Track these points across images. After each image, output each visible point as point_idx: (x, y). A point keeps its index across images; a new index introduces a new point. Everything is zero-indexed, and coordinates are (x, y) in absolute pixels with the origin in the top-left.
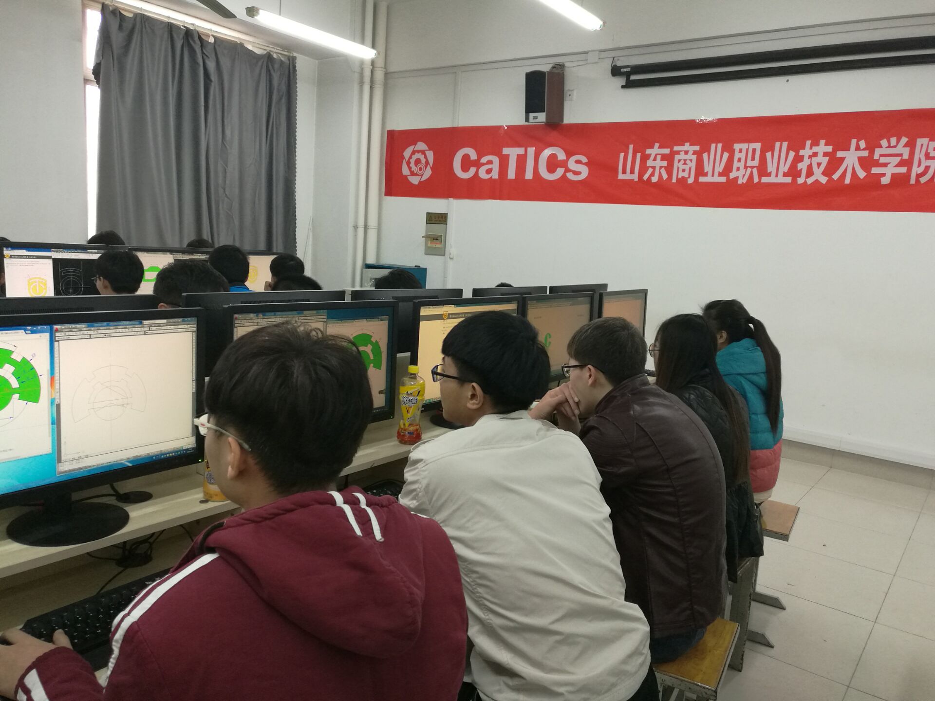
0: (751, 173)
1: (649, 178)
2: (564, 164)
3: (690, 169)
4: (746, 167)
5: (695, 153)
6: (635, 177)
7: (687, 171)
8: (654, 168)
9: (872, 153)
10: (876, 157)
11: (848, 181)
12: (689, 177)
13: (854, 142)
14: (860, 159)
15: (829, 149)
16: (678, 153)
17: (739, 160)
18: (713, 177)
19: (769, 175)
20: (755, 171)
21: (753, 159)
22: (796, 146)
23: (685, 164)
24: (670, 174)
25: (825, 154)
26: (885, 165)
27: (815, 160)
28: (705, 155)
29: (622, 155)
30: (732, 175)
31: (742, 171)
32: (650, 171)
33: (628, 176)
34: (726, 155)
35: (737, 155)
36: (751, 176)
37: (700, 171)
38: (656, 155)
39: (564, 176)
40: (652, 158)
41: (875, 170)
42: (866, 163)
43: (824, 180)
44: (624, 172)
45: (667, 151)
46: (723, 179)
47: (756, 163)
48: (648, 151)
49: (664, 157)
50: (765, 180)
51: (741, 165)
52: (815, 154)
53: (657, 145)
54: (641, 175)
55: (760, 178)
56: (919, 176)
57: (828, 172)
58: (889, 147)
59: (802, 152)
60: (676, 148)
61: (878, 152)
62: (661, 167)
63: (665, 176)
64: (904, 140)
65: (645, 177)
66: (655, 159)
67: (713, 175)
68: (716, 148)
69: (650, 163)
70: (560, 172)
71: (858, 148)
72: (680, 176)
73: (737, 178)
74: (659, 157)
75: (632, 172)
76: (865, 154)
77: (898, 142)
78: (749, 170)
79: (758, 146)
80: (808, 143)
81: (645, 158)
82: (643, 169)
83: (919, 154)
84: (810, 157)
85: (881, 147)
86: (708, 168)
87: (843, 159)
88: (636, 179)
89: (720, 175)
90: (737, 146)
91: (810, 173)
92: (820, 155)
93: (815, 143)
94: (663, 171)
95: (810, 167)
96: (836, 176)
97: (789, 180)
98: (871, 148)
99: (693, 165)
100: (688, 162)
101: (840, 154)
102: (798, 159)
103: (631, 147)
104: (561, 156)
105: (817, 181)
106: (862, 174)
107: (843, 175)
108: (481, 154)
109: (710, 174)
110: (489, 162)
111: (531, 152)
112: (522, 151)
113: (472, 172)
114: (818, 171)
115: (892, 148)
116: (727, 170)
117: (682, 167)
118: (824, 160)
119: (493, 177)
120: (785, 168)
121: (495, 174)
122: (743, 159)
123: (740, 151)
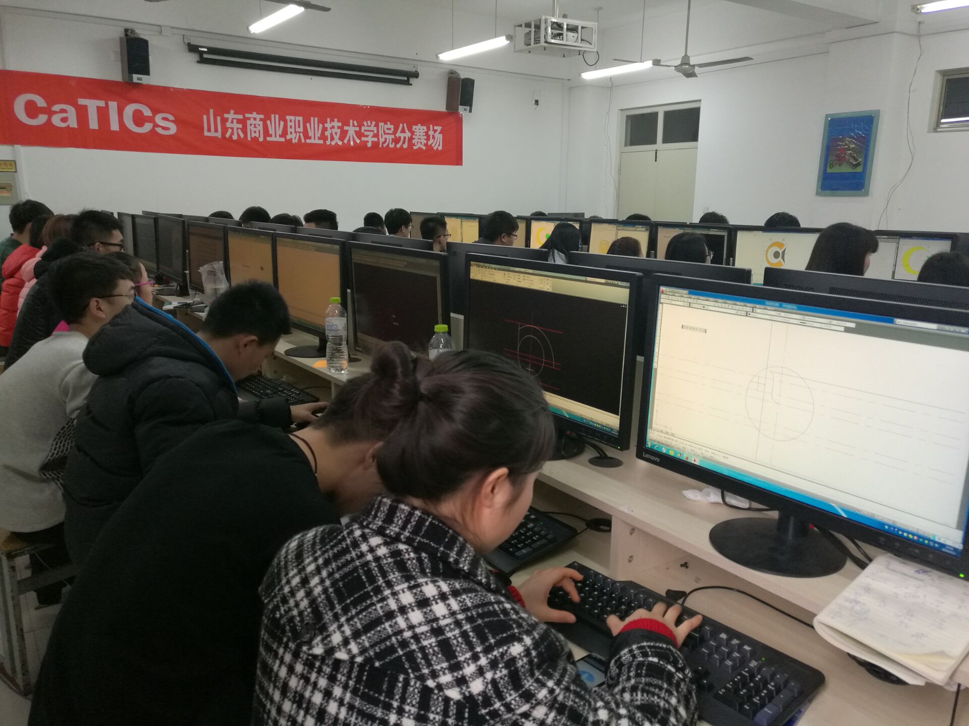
0: (300, 136)
1: (231, 136)
2: (151, 120)
3: (259, 131)
4: (296, 132)
5: (261, 120)
6: (219, 135)
7: (257, 133)
8: (232, 129)
9: (360, 128)
10: (363, 131)
11: (352, 143)
12: (260, 137)
13: (351, 121)
14: (356, 132)
15: (340, 124)
16: (249, 119)
17: (291, 127)
18: (275, 138)
19: (310, 138)
20: (301, 135)
21: (299, 127)
22: (322, 121)
23: (255, 127)
24: (245, 133)
25: (339, 127)
26: (367, 136)
27: (334, 131)
28: (268, 122)
29: (205, 117)
30: (288, 137)
31: (294, 134)
32: (230, 131)
33: (212, 134)
34: (282, 123)
35: (289, 124)
36: (300, 138)
37: (266, 133)
38: (233, 119)
39: (153, 131)
40: (230, 120)
41: (364, 139)
42: (359, 134)
43: (340, 143)
44: (209, 130)
45: (240, 117)
46: (283, 140)
47: (301, 130)
48: (226, 116)
49: (239, 121)
50: (308, 141)
51: (293, 130)
52: (333, 127)
53: (232, 112)
54: (224, 134)
55: (305, 140)
56: (384, 143)
57: (342, 138)
58: (368, 126)
59: (326, 125)
60: (247, 115)
61: (363, 128)
62: (238, 129)
63: (242, 136)
64: (374, 123)
65: (228, 135)
66: (232, 122)
67: (276, 137)
68: (275, 117)
69: (228, 125)
70: (148, 127)
71: (354, 125)
72: (253, 136)
73: (291, 139)
74: (235, 121)
75: (216, 131)
76: (357, 129)
77: (371, 123)
78: (298, 134)
79: (301, 119)
80: (328, 120)
81: (224, 121)
82: (224, 130)
83: (381, 132)
84: (331, 128)
85: (364, 126)
86: (271, 131)
87: (347, 131)
88: (220, 136)
89: (280, 136)
90: (288, 118)
91: (332, 139)
92: (336, 127)
93: (332, 120)
94: (240, 131)
95: (331, 134)
96: (346, 141)
97: (321, 142)
98: (360, 126)
99: (261, 128)
100: (257, 126)
101: (346, 128)
102: (325, 129)
103: (211, 111)
104: (147, 112)
105: (337, 144)
107: (349, 140)
108: (51, 102)
109: (273, 135)
110: (63, 111)
111: (113, 106)
112: (102, 103)
113: (42, 119)
114: (336, 137)
115: (369, 127)
116: (284, 133)
117: (253, 129)
118: (339, 131)
119: (71, 126)
120: (318, 134)
121: (73, 123)
122: (293, 127)
123: (291, 121)
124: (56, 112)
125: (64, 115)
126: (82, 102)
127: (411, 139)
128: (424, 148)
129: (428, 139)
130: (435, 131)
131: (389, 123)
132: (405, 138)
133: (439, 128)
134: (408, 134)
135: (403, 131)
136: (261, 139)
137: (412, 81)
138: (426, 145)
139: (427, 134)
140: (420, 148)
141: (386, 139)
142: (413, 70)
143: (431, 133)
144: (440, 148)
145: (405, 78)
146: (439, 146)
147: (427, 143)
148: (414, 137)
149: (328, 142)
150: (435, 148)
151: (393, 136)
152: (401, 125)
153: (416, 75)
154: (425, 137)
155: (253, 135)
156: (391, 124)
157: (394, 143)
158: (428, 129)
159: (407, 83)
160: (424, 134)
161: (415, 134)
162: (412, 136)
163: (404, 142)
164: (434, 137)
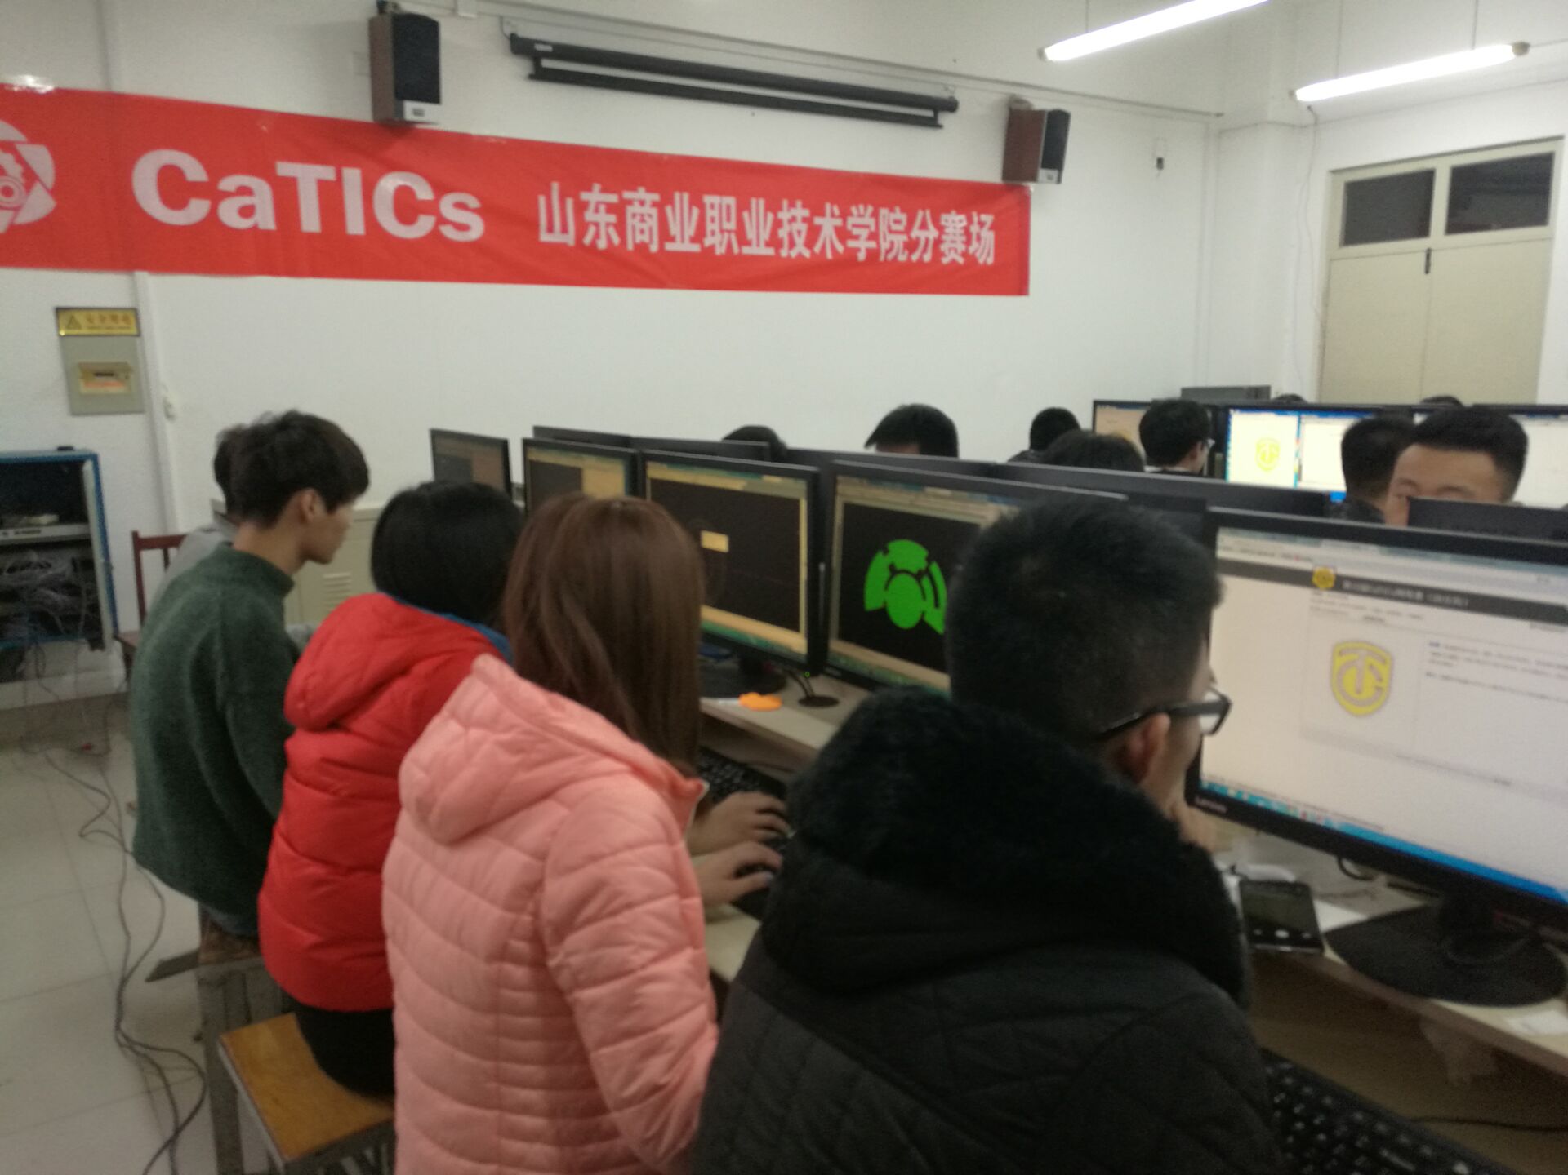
0: (729, 240)
1: (594, 242)
2: (431, 208)
3: (651, 230)
4: (722, 231)
5: (654, 204)
6: (570, 239)
7: (647, 233)
8: (597, 224)
9: (845, 221)
10: (849, 227)
11: (829, 255)
12: (651, 242)
13: (828, 206)
14: (836, 228)
15: (806, 213)
16: (630, 202)
17: (713, 220)
18: (682, 245)
19: (749, 243)
20: (733, 237)
21: (729, 219)
22: (773, 207)
23: (643, 221)
24: (622, 233)
25: (805, 220)
26: (857, 238)
27: (795, 227)
28: (668, 209)
29: (542, 200)
30: (708, 242)
31: (718, 236)
32: (592, 230)
33: (556, 238)
34: (696, 211)
35: (710, 213)
36: (729, 246)
37: (665, 235)
38: (598, 203)
39: (435, 235)
41: (851, 244)
42: (843, 234)
43: (807, 254)
44: (550, 229)
45: (613, 198)
46: (696, 248)
47: (732, 225)
48: (585, 196)
49: (610, 209)
50: (746, 250)
51: (716, 227)
52: (793, 220)
53: (597, 187)
54: (579, 236)
55: (740, 249)
56: (888, 251)
57: (810, 244)
59: (780, 215)
60: (627, 195)
61: (851, 221)
62: (608, 225)
63: (616, 240)
64: (870, 209)
65: (587, 240)
66: (597, 211)
67: (682, 241)
68: (682, 199)
69: (589, 216)
70: (424, 225)
71: (833, 215)
72: (638, 241)
73: (713, 246)
74: (602, 208)
75: (564, 230)
76: (839, 222)
77: (865, 210)
78: (726, 235)
79: (731, 201)
80: (785, 203)
81: (581, 207)
82: (582, 228)
83: (883, 228)
84: (789, 222)
85: (852, 215)
86: (674, 230)
87: (820, 228)
88: (573, 243)
89: (692, 240)
90: (708, 199)
91: (792, 244)
93: (792, 205)
94: (611, 230)
95: (790, 235)
96: (817, 249)
97: (770, 251)
99: (653, 223)
100: (646, 218)
101: (818, 221)
102: (778, 224)
103: (555, 187)
104: (424, 192)
105: (800, 256)
106: (840, 248)
107: (823, 248)
108: (217, 171)
109: (678, 238)
110: (244, 191)
111: (352, 177)
112: (327, 173)
113: (197, 210)
114: (800, 241)
115: (861, 217)
116: (699, 236)
117: (639, 226)
118: (804, 228)
119: (262, 226)
120: (765, 235)
121: (266, 219)
122: (717, 220)
123: (712, 206)
124: (227, 195)
125: (246, 201)
126: (285, 169)
127: (938, 242)
128: (961, 260)
129: (968, 242)
130: (981, 224)
131: (897, 209)
132: (927, 240)
133: (988, 219)
134: (932, 233)
135: (924, 226)
136: (654, 248)
137: (945, 119)
138: (965, 254)
139: (967, 232)
140: (954, 262)
141: (892, 243)
142: (945, 95)
143: (974, 229)
144: (990, 261)
145: (929, 113)
146: (988, 255)
147: (967, 250)
148: (944, 237)
149: (784, 253)
150: (981, 261)
151: (904, 238)
152: (920, 214)
153: (951, 106)
154: (964, 238)
155: (639, 238)
156: (903, 211)
157: (907, 253)
158: (970, 220)
159: (932, 123)
160: (962, 231)
161: (947, 230)
162: (940, 236)
163: (925, 251)
164: (979, 238)
